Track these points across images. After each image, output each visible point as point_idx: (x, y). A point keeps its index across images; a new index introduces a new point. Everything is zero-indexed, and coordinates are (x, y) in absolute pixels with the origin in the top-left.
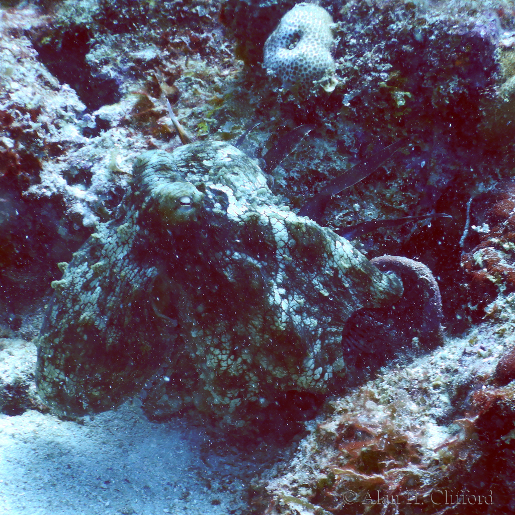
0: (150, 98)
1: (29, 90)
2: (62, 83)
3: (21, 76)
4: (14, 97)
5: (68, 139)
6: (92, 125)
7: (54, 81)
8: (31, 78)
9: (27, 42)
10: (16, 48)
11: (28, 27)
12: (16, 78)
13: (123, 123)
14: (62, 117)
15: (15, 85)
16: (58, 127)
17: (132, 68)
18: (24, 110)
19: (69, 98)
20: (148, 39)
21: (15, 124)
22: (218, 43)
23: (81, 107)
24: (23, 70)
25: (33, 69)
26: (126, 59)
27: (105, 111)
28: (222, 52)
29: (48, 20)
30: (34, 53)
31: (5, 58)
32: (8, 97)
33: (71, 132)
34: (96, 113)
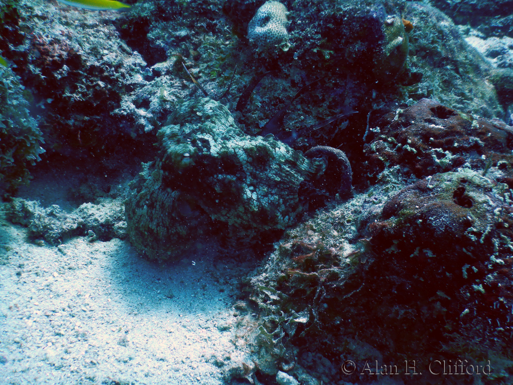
0: (183, 58)
1: (114, 54)
2: (133, 51)
3: (109, 47)
4: (105, 58)
5: (136, 82)
6: (150, 74)
7: (128, 49)
8: (115, 47)
9: (113, 28)
10: (106, 31)
11: (114, 19)
12: (106, 47)
13: (168, 73)
14: (132, 70)
15: (106, 52)
16: (131, 75)
17: (173, 41)
18: (110, 66)
19: (137, 59)
20: (182, 25)
21: (106, 74)
22: (223, 26)
23: (144, 64)
24: (110, 43)
25: (115, 43)
26: (171, 36)
27: (157, 66)
28: (225, 31)
29: (126, 15)
30: (117, 33)
31: (100, 36)
32: (102, 59)
33: (139, 78)
34: (153, 67)
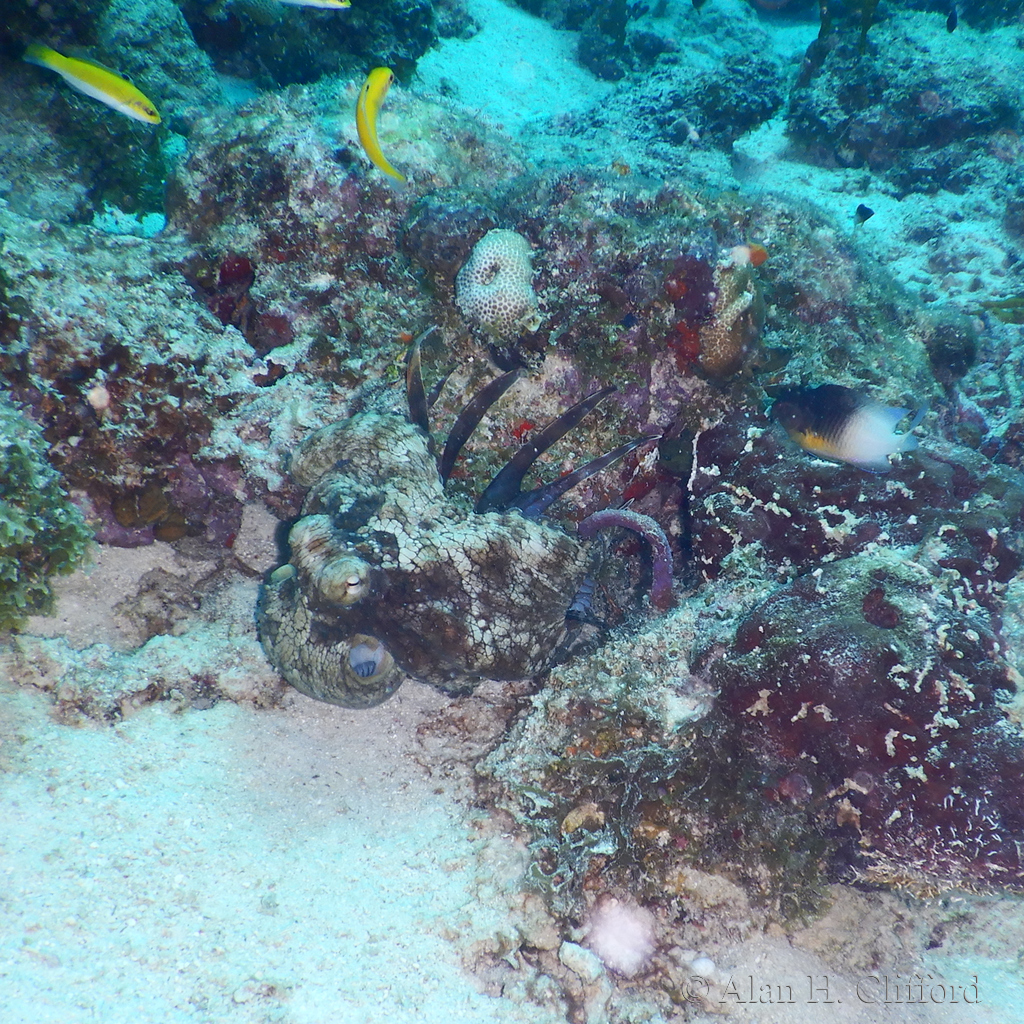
0: (328, 337)
1: (191, 337)
2: (225, 325)
3: (180, 322)
4: (176, 348)
5: (239, 390)
6: (264, 372)
7: (216, 323)
8: (191, 323)
9: (180, 278)
10: (169, 287)
11: (180, 259)
12: (173, 324)
13: (299, 368)
14: (228, 365)
15: (174, 333)
16: (226, 377)
17: (304, 302)
18: (186, 362)
19: (231, 343)
20: (320, 268)
21: (179, 380)
22: (401, 270)
23: (250, 352)
24: (180, 313)
25: (187, 312)
26: (297, 291)
27: (277, 355)
28: (405, 279)
29: (202, 248)
30: (189, 290)
31: (160, 301)
32: (168, 349)
33: (243, 381)
34: (268, 357)
